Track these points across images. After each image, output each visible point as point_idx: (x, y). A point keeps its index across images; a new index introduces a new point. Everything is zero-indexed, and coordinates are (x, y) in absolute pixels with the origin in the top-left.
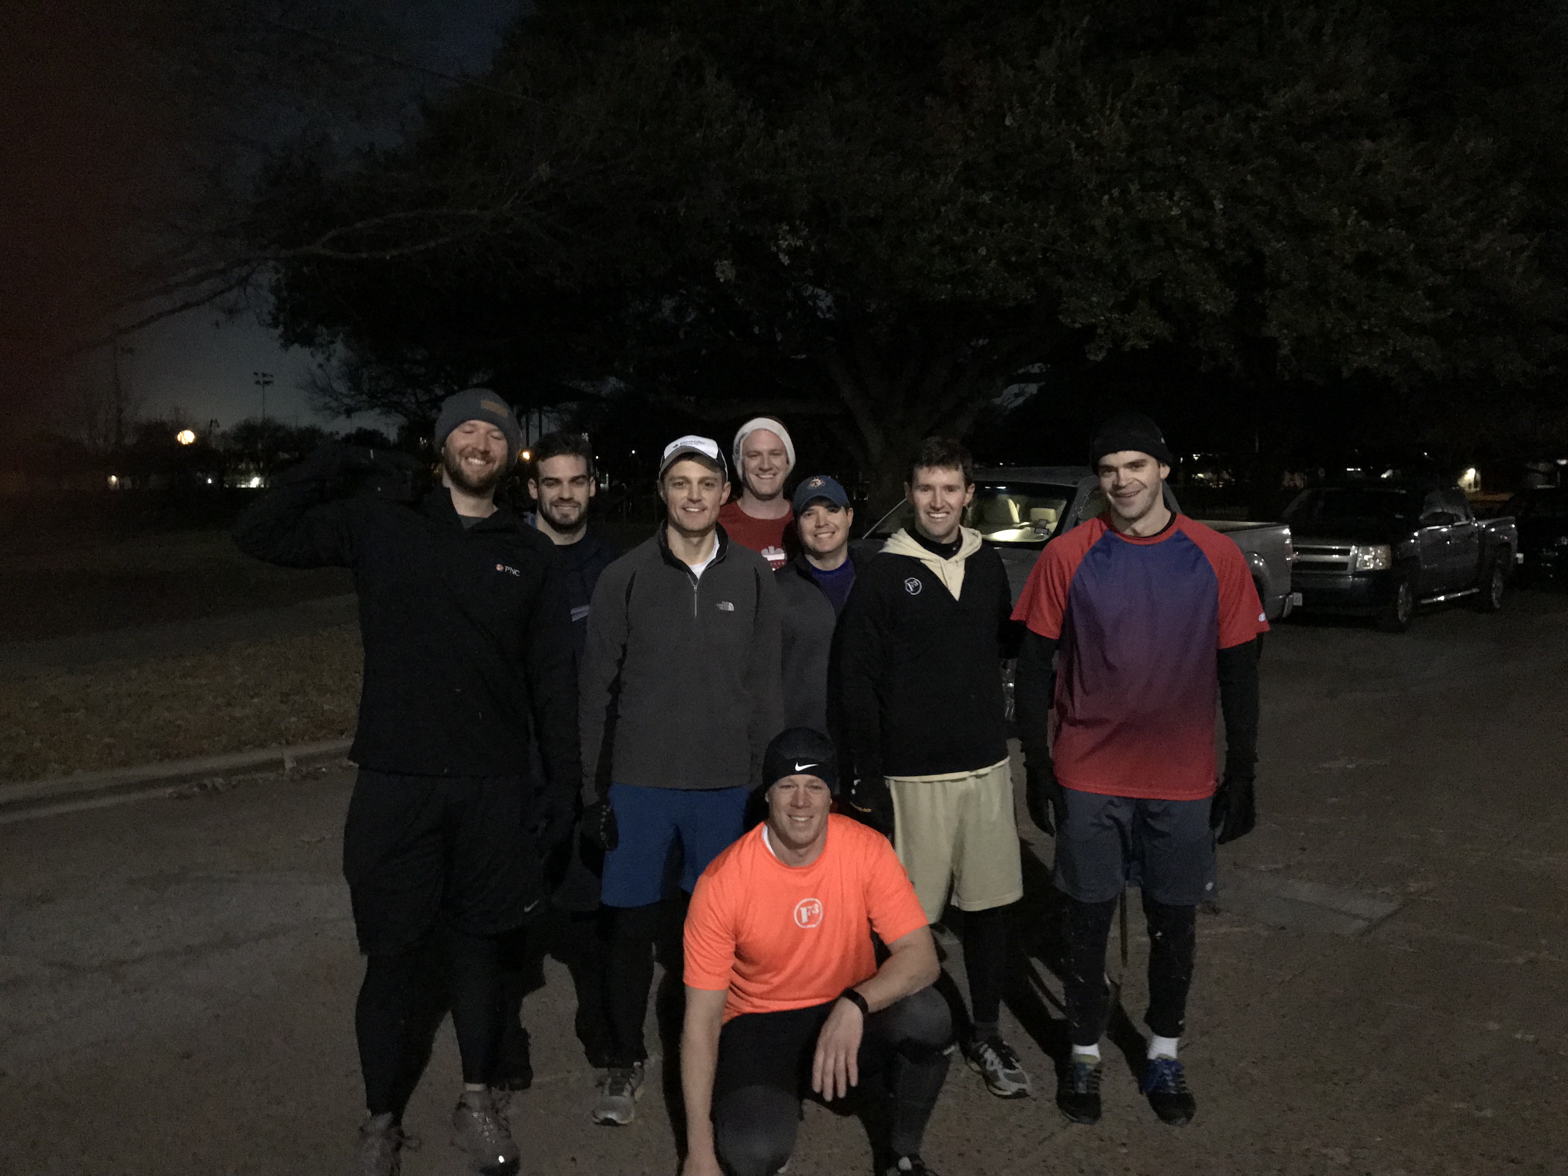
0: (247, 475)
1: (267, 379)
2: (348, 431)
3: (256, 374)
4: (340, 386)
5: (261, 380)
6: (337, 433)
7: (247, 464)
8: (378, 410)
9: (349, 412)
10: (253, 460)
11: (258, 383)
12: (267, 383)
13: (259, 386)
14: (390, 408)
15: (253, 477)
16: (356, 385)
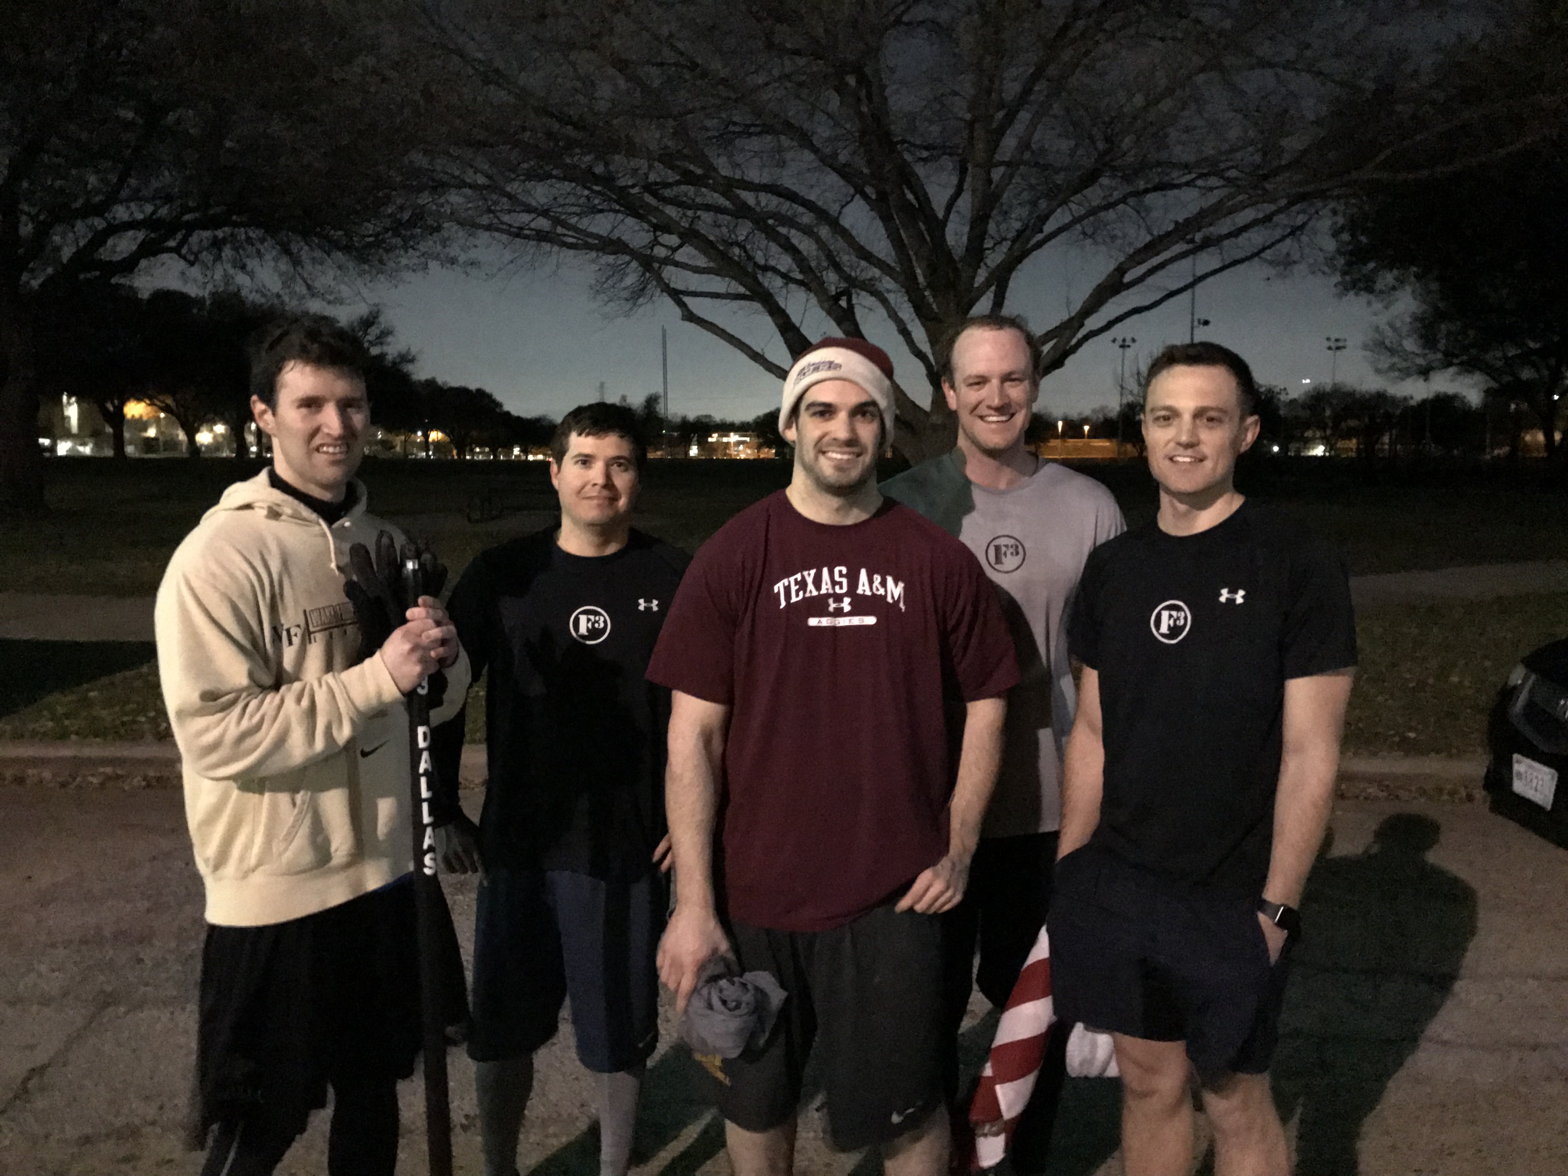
0: (1309, 442)
1: (1340, 344)
2: (1425, 396)
3: (1328, 339)
4: (1410, 345)
5: (1333, 345)
6: (1412, 398)
7: (1314, 432)
8: (1452, 370)
9: (1425, 372)
10: (1319, 427)
11: (1330, 348)
12: (1338, 348)
13: (1330, 352)
14: (1469, 366)
15: (1319, 444)
16: (1428, 340)
